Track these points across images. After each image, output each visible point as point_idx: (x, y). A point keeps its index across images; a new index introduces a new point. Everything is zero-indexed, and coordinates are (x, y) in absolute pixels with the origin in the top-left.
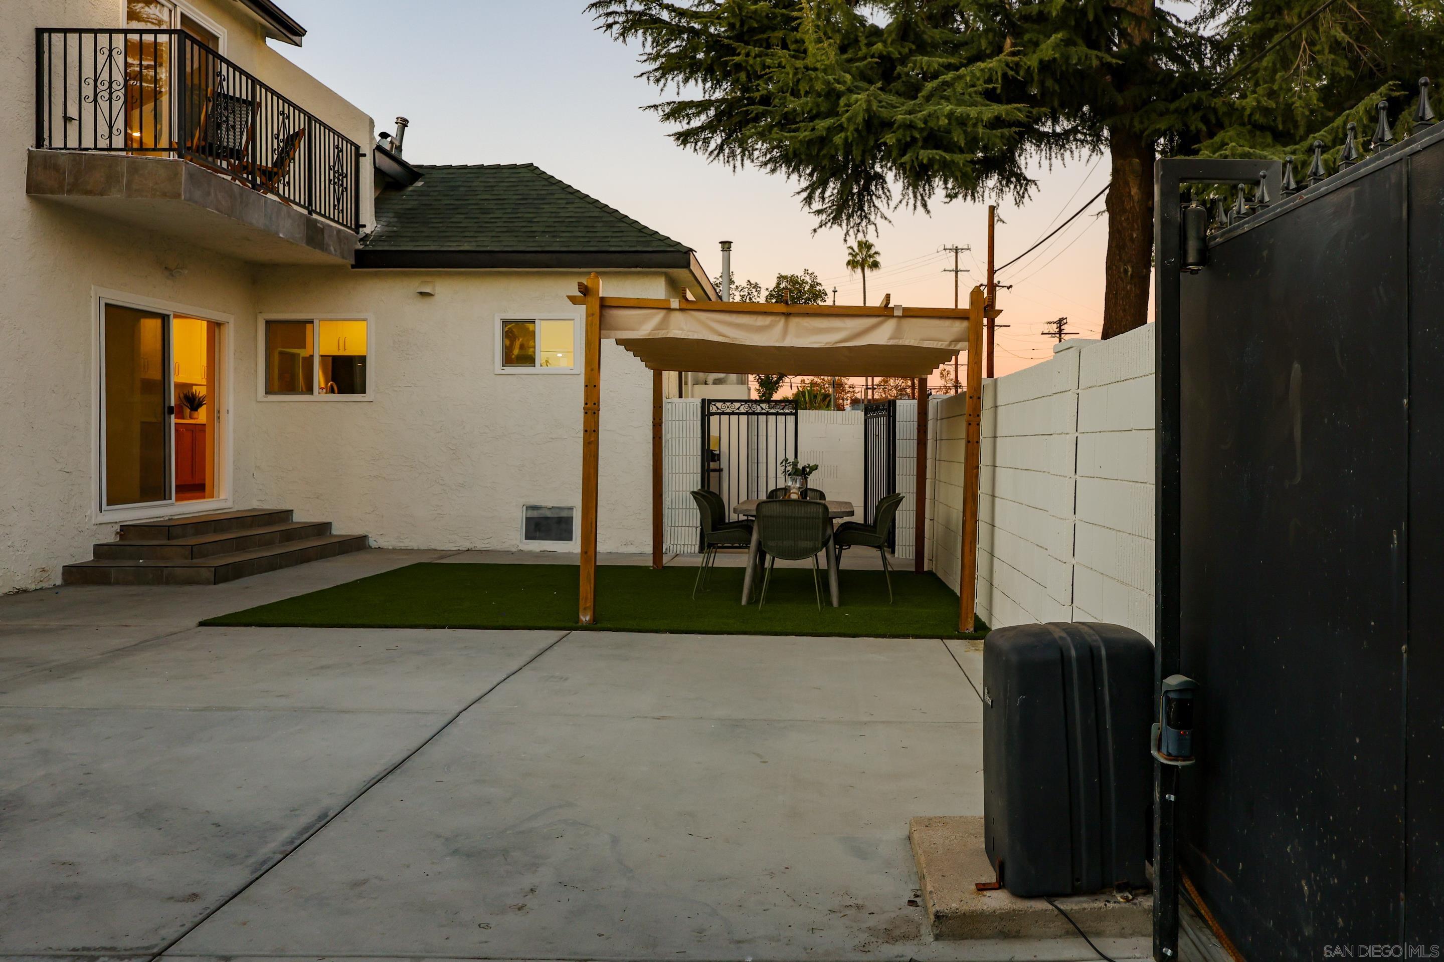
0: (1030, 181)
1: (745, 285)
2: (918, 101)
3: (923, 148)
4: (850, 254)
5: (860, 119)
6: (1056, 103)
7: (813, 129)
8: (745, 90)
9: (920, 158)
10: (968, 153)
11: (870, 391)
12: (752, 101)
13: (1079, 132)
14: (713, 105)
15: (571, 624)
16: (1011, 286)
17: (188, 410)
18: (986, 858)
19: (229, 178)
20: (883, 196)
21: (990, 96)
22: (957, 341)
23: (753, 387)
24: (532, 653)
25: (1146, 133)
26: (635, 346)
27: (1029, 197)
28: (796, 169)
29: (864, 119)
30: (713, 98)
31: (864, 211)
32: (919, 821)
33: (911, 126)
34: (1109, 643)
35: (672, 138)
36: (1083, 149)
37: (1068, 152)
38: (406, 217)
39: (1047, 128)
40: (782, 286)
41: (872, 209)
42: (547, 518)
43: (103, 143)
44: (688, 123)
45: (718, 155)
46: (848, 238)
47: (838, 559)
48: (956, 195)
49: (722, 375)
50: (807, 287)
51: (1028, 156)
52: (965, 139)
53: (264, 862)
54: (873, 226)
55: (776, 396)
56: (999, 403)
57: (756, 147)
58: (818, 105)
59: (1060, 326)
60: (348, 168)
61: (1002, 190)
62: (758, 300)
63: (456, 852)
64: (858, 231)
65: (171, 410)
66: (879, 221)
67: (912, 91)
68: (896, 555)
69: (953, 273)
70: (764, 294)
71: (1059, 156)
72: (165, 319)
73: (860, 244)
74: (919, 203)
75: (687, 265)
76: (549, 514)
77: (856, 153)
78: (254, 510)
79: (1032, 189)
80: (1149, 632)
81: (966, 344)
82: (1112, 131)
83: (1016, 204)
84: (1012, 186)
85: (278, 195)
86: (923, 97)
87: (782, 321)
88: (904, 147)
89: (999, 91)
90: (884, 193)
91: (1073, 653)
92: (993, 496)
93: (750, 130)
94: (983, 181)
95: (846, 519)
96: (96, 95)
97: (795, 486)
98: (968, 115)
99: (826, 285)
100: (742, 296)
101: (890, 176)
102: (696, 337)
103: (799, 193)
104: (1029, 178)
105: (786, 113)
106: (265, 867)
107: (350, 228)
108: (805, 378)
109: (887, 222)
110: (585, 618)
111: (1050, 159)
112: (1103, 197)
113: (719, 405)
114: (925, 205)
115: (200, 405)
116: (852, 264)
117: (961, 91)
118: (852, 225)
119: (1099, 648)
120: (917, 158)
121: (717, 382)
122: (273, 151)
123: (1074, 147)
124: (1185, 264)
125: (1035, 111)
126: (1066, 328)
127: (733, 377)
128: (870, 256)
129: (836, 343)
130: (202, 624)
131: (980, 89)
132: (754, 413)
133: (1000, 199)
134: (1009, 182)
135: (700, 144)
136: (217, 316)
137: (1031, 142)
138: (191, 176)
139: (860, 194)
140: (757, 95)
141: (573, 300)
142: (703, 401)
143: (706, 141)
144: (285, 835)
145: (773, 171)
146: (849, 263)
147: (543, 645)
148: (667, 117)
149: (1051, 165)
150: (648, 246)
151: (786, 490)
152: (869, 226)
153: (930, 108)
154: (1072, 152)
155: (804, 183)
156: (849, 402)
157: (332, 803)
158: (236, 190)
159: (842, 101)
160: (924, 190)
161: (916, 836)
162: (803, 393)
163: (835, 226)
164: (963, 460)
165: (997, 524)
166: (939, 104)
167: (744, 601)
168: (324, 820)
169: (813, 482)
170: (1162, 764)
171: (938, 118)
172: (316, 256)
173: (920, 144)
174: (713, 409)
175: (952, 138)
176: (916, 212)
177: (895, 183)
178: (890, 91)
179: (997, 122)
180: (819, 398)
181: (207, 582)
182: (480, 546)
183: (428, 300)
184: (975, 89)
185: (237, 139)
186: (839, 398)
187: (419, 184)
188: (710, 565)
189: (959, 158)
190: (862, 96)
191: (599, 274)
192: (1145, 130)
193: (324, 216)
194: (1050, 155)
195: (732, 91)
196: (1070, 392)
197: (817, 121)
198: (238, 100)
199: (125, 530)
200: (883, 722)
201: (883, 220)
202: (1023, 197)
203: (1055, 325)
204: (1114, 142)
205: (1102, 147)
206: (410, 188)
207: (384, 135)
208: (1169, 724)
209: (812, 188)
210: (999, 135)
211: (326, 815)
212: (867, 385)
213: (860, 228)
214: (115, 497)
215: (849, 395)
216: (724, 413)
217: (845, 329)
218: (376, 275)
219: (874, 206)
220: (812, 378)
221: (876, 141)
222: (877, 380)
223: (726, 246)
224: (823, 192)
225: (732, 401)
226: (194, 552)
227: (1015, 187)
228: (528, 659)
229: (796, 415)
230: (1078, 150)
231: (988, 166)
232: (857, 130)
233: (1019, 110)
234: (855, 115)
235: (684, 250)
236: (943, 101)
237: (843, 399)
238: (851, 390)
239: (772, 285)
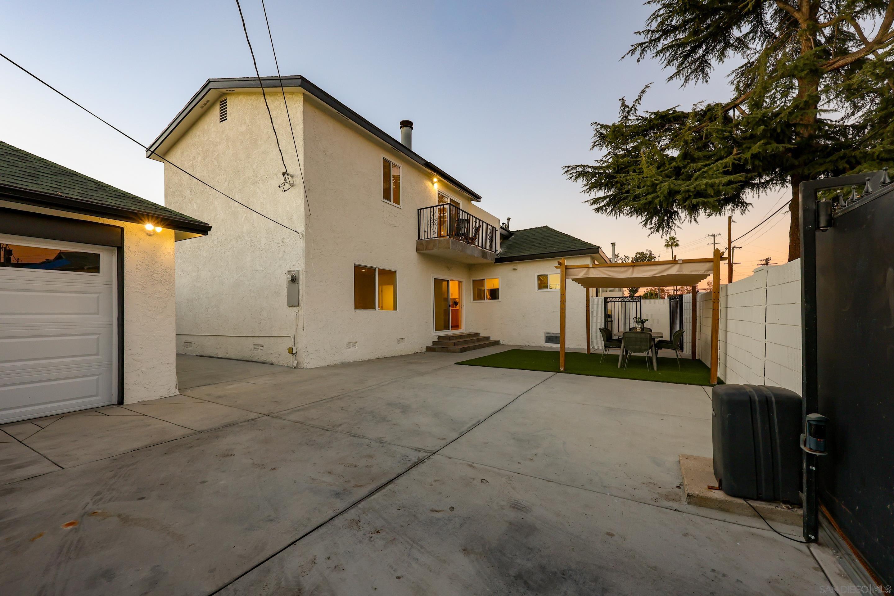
0: (748, 204)
1: (623, 257)
2: (691, 181)
3: (694, 198)
4: (666, 242)
5: (666, 192)
6: (760, 170)
7: (646, 199)
8: (620, 189)
9: (693, 202)
10: (715, 197)
11: (675, 292)
12: (622, 193)
13: (774, 180)
14: (608, 197)
15: (557, 371)
16: (741, 247)
17: (455, 306)
18: (714, 476)
19: (462, 241)
20: (678, 219)
21: (726, 173)
22: (708, 270)
23: (626, 292)
24: (544, 379)
25: (812, 174)
26: (579, 281)
27: (748, 210)
28: (641, 214)
29: (667, 192)
30: (608, 195)
31: (670, 226)
32: (683, 456)
33: (689, 191)
34: (776, 395)
35: (594, 211)
36: (777, 187)
37: (769, 189)
38: (509, 247)
39: (757, 181)
40: (638, 256)
41: (673, 224)
42: (552, 336)
43: (433, 236)
44: (599, 205)
45: (610, 214)
46: (663, 236)
47: (657, 353)
48: (712, 214)
49: (612, 289)
50: (648, 256)
51: (747, 194)
52: (714, 192)
53: (462, 432)
54: (674, 231)
55: (636, 295)
56: (729, 293)
57: (625, 209)
58: (648, 190)
59: (767, 261)
60: (493, 235)
61: (734, 210)
62: (628, 262)
63: (514, 438)
64: (667, 233)
65: (450, 306)
66: (676, 229)
67: (689, 177)
68: (684, 352)
69: (713, 245)
70: (631, 260)
71: (764, 192)
72: (448, 281)
73: (670, 238)
74: (693, 220)
75: (598, 252)
76: (553, 335)
77: (664, 205)
78: (471, 333)
79: (749, 207)
80: (799, 392)
81: (712, 272)
82: (792, 177)
83: (741, 214)
84: (739, 207)
85: (474, 245)
86: (694, 179)
87: (631, 269)
88: (685, 200)
89: (730, 170)
90: (678, 218)
91: (757, 398)
92: (726, 331)
93: (621, 203)
94: (724, 207)
95: (660, 339)
96: (431, 224)
97: (639, 327)
98: (715, 182)
99: (656, 254)
100: (622, 261)
101: (680, 211)
102: (599, 276)
103: (641, 223)
104: (748, 203)
105: (635, 195)
106: (463, 434)
107: (494, 252)
108: (648, 288)
109: (679, 229)
110: (562, 369)
111: (758, 194)
112: (788, 205)
113: (611, 299)
114: (695, 220)
115: (458, 304)
116: (667, 246)
117: (712, 174)
118: (665, 231)
119: (771, 398)
120: (691, 203)
121: (610, 291)
122: (473, 232)
123: (771, 187)
124: (818, 227)
125: (749, 175)
126: (770, 262)
127: (617, 289)
128: (675, 242)
129: (653, 275)
130: (455, 364)
131: (721, 171)
132: (624, 301)
133: (733, 213)
134: (737, 206)
135: (604, 211)
136: (461, 280)
137: (749, 188)
138: (452, 242)
139: (668, 220)
140: (624, 191)
141: (556, 267)
142: (605, 298)
143: (606, 210)
144: (469, 425)
145: (631, 216)
146: (665, 245)
147: (548, 377)
148: (592, 204)
149: (759, 196)
150: (584, 247)
151: (636, 328)
152: (672, 231)
153: (697, 183)
154: (770, 189)
155: (644, 218)
156: (667, 296)
157: (482, 418)
158: (463, 245)
159: (658, 187)
160: (695, 214)
161: (681, 461)
162: (647, 294)
163: (657, 233)
164: (711, 317)
165: (728, 342)
166: (701, 180)
167: (619, 366)
168: (479, 423)
169: (646, 325)
170: (807, 452)
171: (701, 186)
172: (485, 261)
173: (693, 197)
174: (609, 300)
175: (708, 192)
176: (691, 223)
177: (683, 214)
178: (679, 179)
179: (730, 183)
180: (653, 295)
181: (458, 352)
182: (532, 344)
183: (515, 271)
184: (719, 171)
185: (463, 231)
186: (662, 295)
187: (513, 237)
188: (607, 353)
189: (711, 200)
190: (667, 183)
191: (565, 258)
192: (811, 173)
193: (487, 249)
194: (759, 192)
195: (615, 191)
196: (762, 288)
197: (648, 196)
198: (464, 220)
199: (440, 338)
200: (672, 415)
201: (678, 228)
202: (745, 211)
203: (764, 261)
204: (793, 181)
205: (787, 184)
206: (510, 238)
207: (503, 224)
208: (810, 434)
209: (646, 221)
210: (731, 187)
211: (480, 422)
212: (674, 289)
213: (668, 232)
214: (437, 329)
215: (666, 293)
216: (612, 302)
217: (657, 269)
218: (501, 265)
219: (674, 223)
220: (651, 288)
221: (673, 199)
222: (678, 287)
223: (613, 244)
224: (651, 221)
225: (616, 298)
226: (455, 344)
227: (741, 207)
228: (543, 381)
229: (640, 301)
230: (774, 188)
231: (727, 201)
232: (664, 196)
233: (741, 176)
234: (664, 191)
235: (597, 247)
236: (703, 179)
237: (664, 295)
238: (667, 291)
239: (634, 256)
